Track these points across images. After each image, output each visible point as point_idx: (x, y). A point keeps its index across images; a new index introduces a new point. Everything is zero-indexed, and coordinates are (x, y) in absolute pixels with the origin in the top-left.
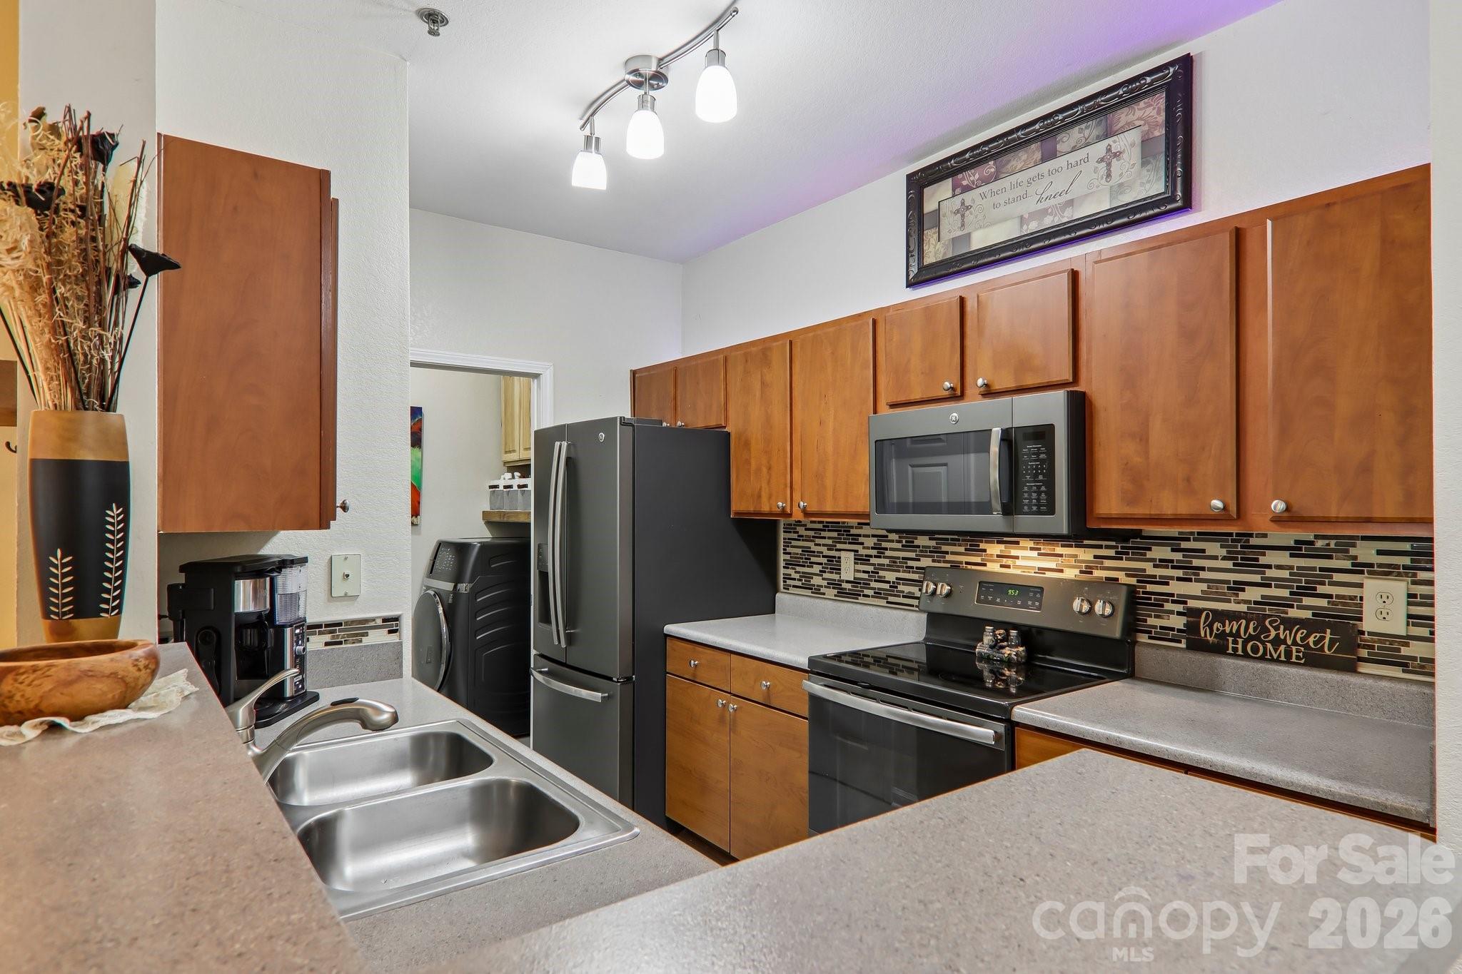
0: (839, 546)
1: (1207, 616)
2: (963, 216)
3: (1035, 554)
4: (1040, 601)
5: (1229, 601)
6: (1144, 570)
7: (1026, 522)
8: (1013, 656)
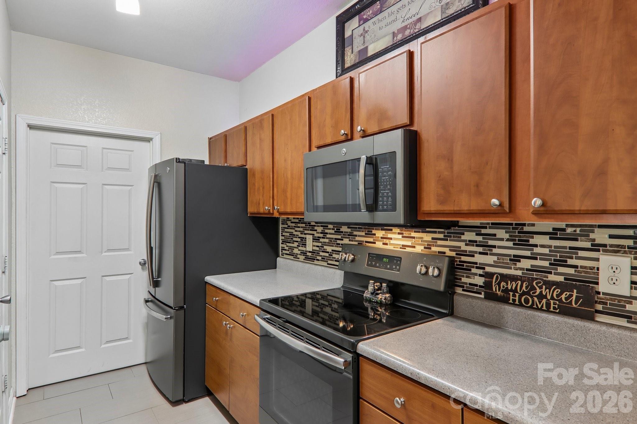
0: (306, 232)
1: (497, 277)
2: (364, 37)
3: (400, 236)
4: (399, 265)
5: (510, 268)
6: (460, 247)
7: (381, 217)
8: (383, 300)
